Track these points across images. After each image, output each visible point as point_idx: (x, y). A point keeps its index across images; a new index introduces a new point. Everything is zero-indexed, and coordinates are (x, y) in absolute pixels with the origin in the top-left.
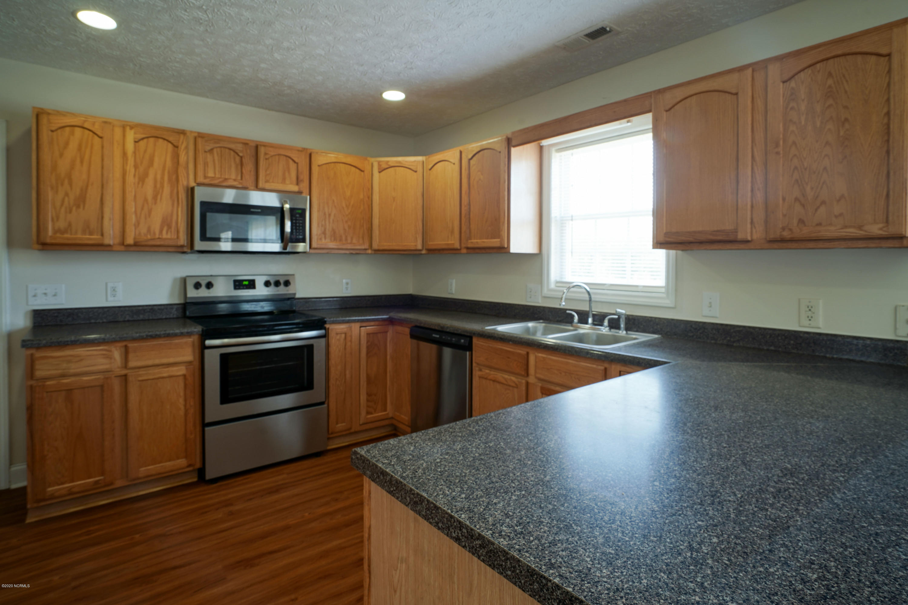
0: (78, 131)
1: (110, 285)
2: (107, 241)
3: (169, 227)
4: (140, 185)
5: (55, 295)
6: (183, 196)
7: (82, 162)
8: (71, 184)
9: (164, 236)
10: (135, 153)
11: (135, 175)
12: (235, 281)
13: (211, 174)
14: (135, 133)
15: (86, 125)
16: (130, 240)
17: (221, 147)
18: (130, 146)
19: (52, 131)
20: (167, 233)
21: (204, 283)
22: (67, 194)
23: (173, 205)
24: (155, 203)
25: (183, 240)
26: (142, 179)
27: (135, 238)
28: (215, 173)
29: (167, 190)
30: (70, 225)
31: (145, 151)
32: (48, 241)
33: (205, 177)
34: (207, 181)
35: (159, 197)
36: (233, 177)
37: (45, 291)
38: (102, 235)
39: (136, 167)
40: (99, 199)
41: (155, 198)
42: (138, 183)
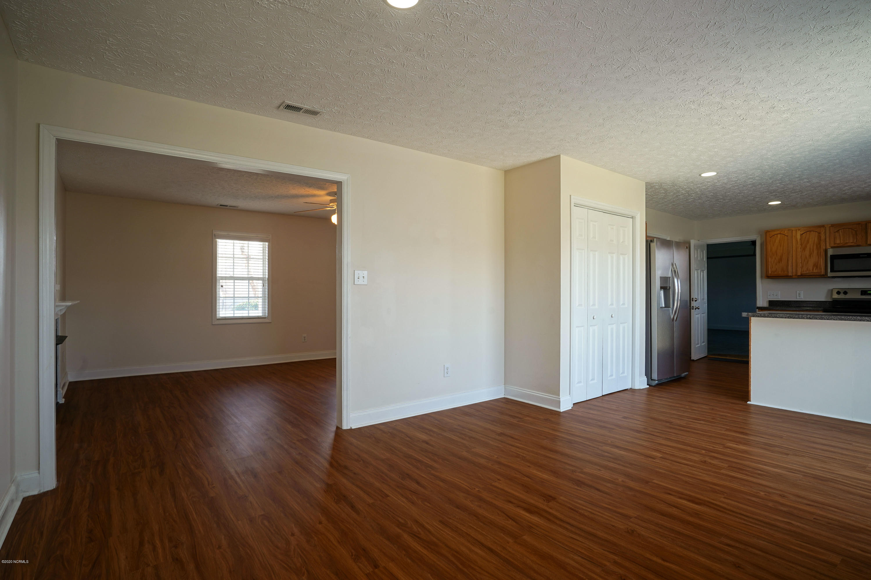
0: (779, 235)
1: (798, 292)
2: (790, 274)
3: (817, 267)
4: (803, 252)
5: (776, 295)
6: (823, 253)
7: (780, 246)
8: (777, 255)
9: (815, 271)
10: (801, 239)
11: (801, 248)
12: (862, 291)
13: (838, 241)
14: (800, 232)
15: (781, 233)
16: (799, 274)
17: (843, 229)
18: (799, 237)
19: (770, 237)
20: (816, 270)
21: (842, 292)
22: (775, 259)
23: (818, 258)
24: (810, 258)
25: (823, 272)
26: (804, 249)
27: (801, 273)
28: (841, 241)
29: (815, 252)
30: (776, 269)
31: (805, 237)
32: (769, 275)
33: (835, 244)
34: (836, 245)
35: (812, 255)
36: (851, 241)
37: (773, 294)
38: (788, 272)
39: (801, 245)
40: (787, 259)
41: (810, 256)
42: (803, 251)
